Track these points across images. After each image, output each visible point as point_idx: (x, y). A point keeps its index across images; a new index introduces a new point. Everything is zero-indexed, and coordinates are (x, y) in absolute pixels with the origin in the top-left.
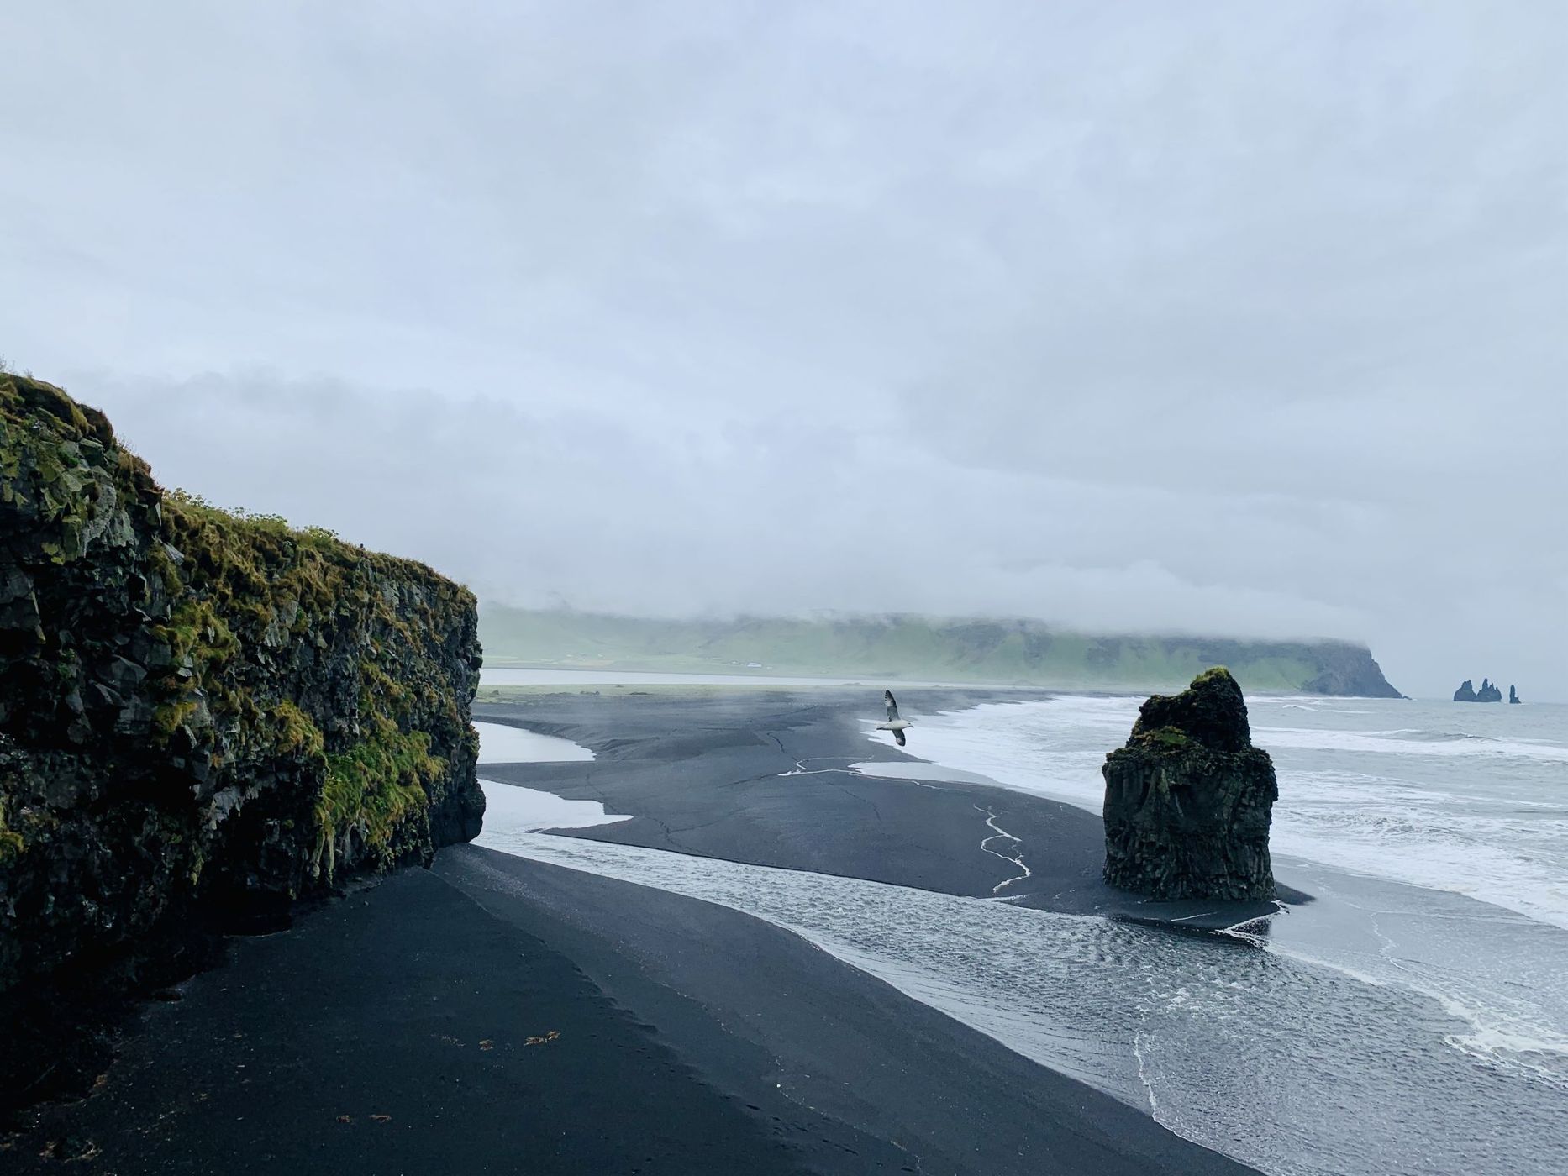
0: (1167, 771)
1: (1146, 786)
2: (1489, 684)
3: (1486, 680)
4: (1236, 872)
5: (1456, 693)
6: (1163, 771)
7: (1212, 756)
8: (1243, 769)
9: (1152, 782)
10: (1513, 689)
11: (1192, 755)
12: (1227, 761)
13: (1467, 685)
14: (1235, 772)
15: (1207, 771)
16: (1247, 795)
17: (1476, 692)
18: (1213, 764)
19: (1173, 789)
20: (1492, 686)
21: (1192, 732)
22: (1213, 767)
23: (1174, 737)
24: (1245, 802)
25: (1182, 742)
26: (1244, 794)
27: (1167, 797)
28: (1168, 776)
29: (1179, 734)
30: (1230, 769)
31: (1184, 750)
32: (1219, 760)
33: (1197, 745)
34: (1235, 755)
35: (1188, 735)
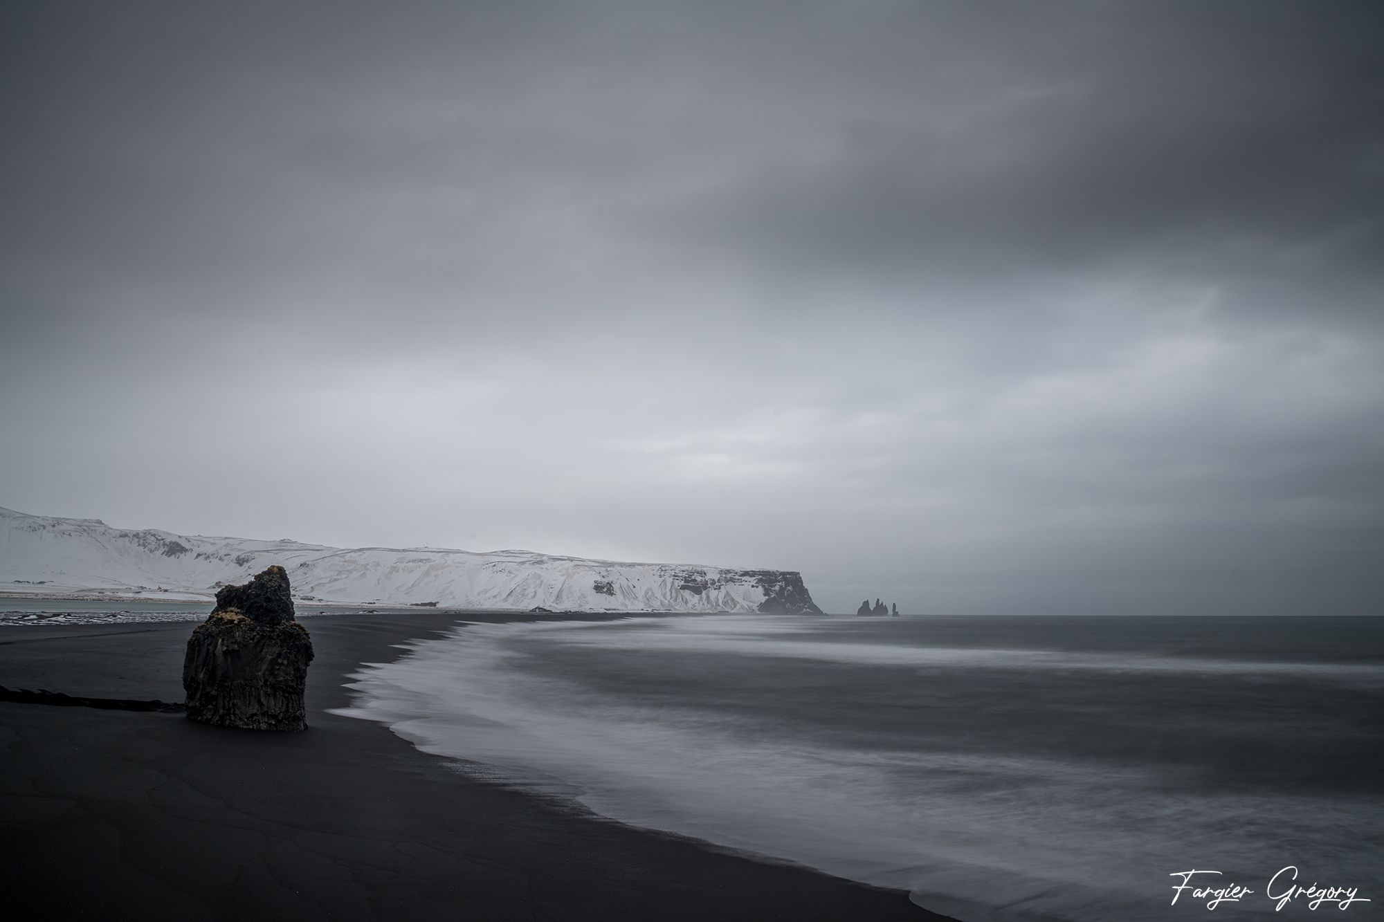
0: (223, 640)
1: (208, 652)
3: (878, 600)
4: (267, 711)
5: (859, 609)
6: (220, 640)
7: (258, 628)
8: (282, 638)
9: (212, 649)
10: (895, 605)
11: (242, 628)
12: (269, 632)
13: (866, 604)
14: (275, 639)
15: (253, 639)
16: (282, 656)
17: (872, 609)
18: (258, 634)
19: (225, 653)
21: (248, 612)
22: (258, 636)
23: (232, 615)
24: (280, 661)
25: (236, 618)
26: (279, 655)
27: (220, 659)
28: (223, 644)
29: (237, 613)
30: (270, 638)
31: (236, 624)
32: (264, 631)
33: (248, 620)
34: (277, 628)
35: (242, 614)
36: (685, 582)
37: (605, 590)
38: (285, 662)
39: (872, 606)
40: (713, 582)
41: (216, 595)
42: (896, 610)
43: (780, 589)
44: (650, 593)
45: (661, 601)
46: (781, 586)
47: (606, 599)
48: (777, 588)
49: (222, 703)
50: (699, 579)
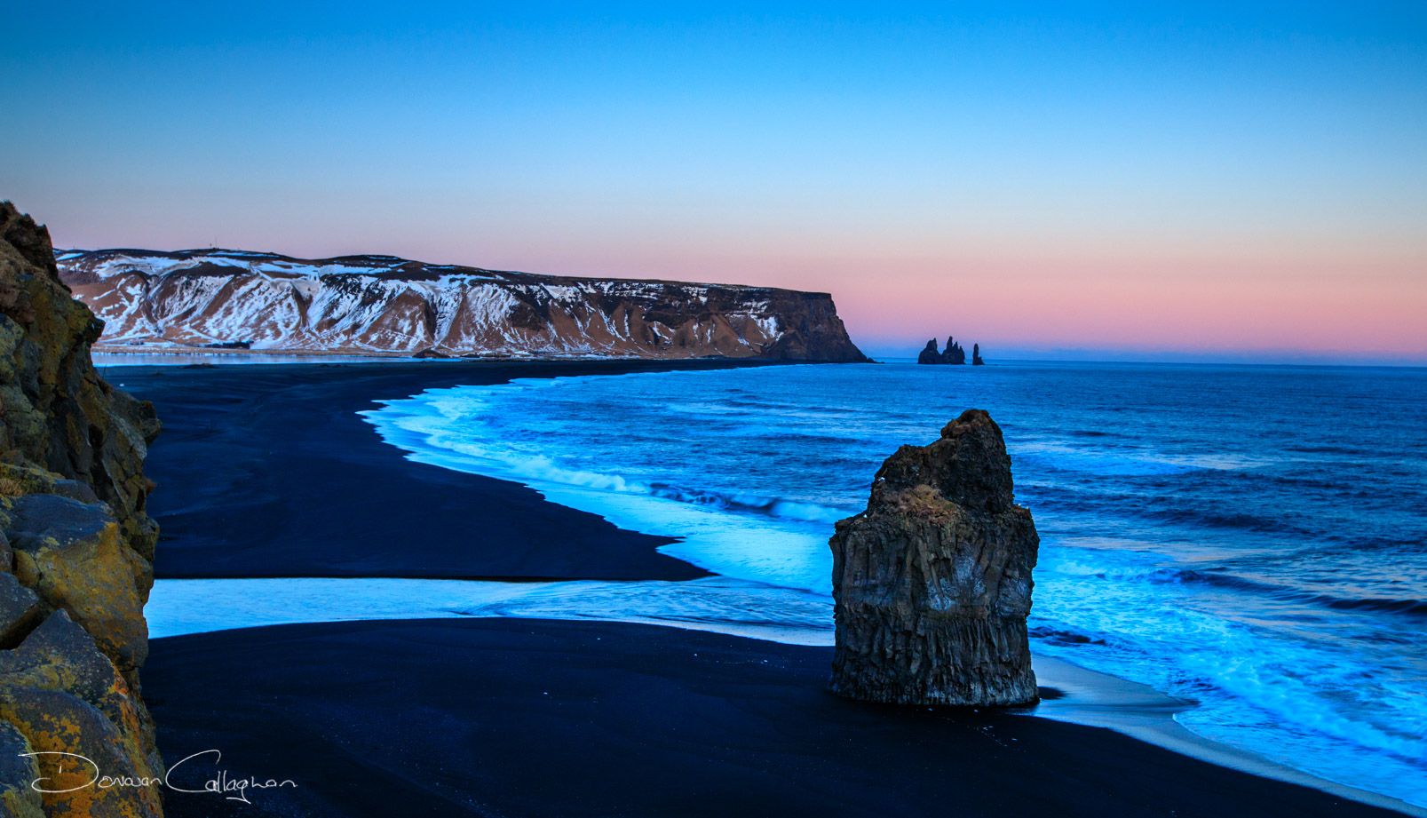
0: (925, 542)
1: (900, 563)
2: (954, 343)
3: (951, 338)
5: (921, 356)
6: (921, 542)
7: (974, 519)
9: (908, 557)
10: (976, 348)
11: (952, 521)
12: (990, 525)
13: (932, 345)
15: (970, 539)
16: (1011, 565)
17: (941, 353)
18: (976, 530)
20: (956, 345)
23: (931, 499)
24: (1009, 573)
26: (1008, 564)
27: (927, 575)
33: (957, 507)
36: (654, 309)
37: (528, 321)
38: (1017, 574)
40: (698, 306)
42: (979, 356)
44: (598, 326)
45: (615, 338)
47: (529, 335)
50: (675, 302)
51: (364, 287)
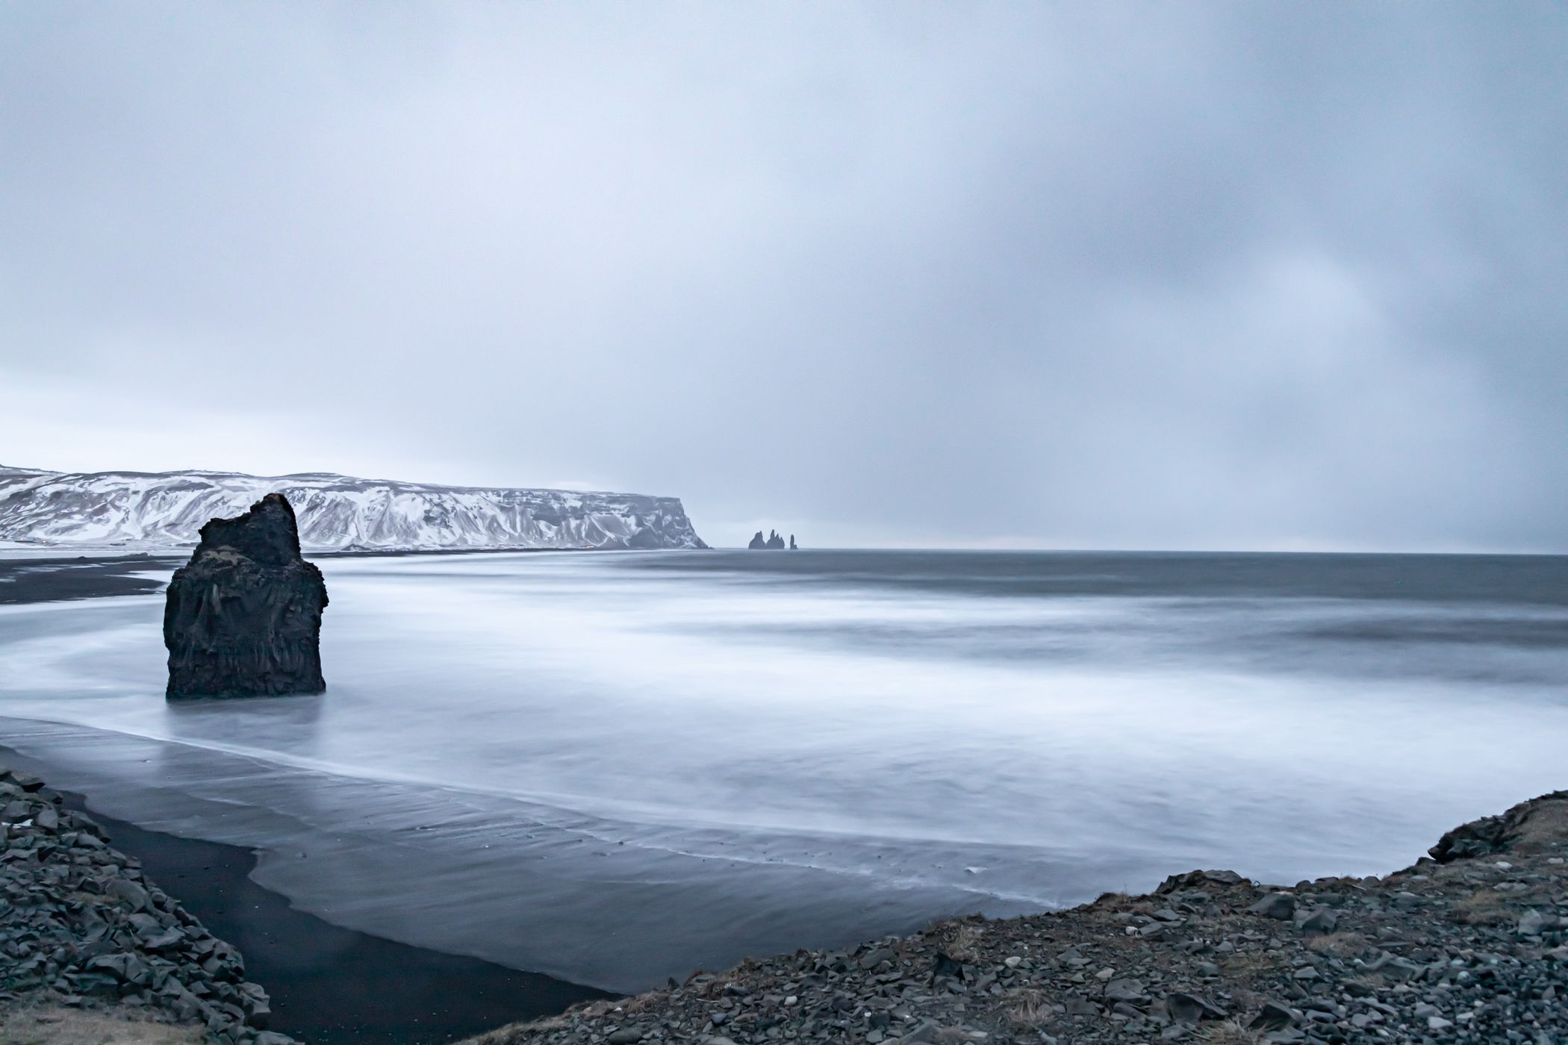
0: (218, 586)
1: (200, 601)
2: (775, 535)
3: (773, 531)
5: (751, 543)
6: (215, 586)
7: (262, 570)
9: (205, 598)
10: (792, 538)
11: (242, 571)
12: (277, 573)
13: (759, 536)
14: (284, 583)
15: (257, 584)
16: (295, 603)
17: (766, 542)
18: (263, 577)
19: (225, 601)
20: (778, 535)
21: (246, 551)
22: (263, 579)
23: (226, 555)
24: (292, 608)
25: (234, 559)
26: (291, 601)
27: (218, 609)
28: (219, 591)
29: (232, 553)
30: (280, 582)
31: (235, 567)
32: (269, 573)
33: (249, 561)
34: (286, 569)
35: (240, 553)
36: (540, 511)
37: (438, 521)
38: (300, 609)
39: (766, 539)
40: (574, 509)
41: (200, 531)
42: (795, 544)
43: (656, 519)
44: (495, 525)
45: (510, 534)
46: (658, 516)
47: (439, 533)
48: (653, 518)
49: (224, 661)
50: (556, 506)
51: (308, 497)
